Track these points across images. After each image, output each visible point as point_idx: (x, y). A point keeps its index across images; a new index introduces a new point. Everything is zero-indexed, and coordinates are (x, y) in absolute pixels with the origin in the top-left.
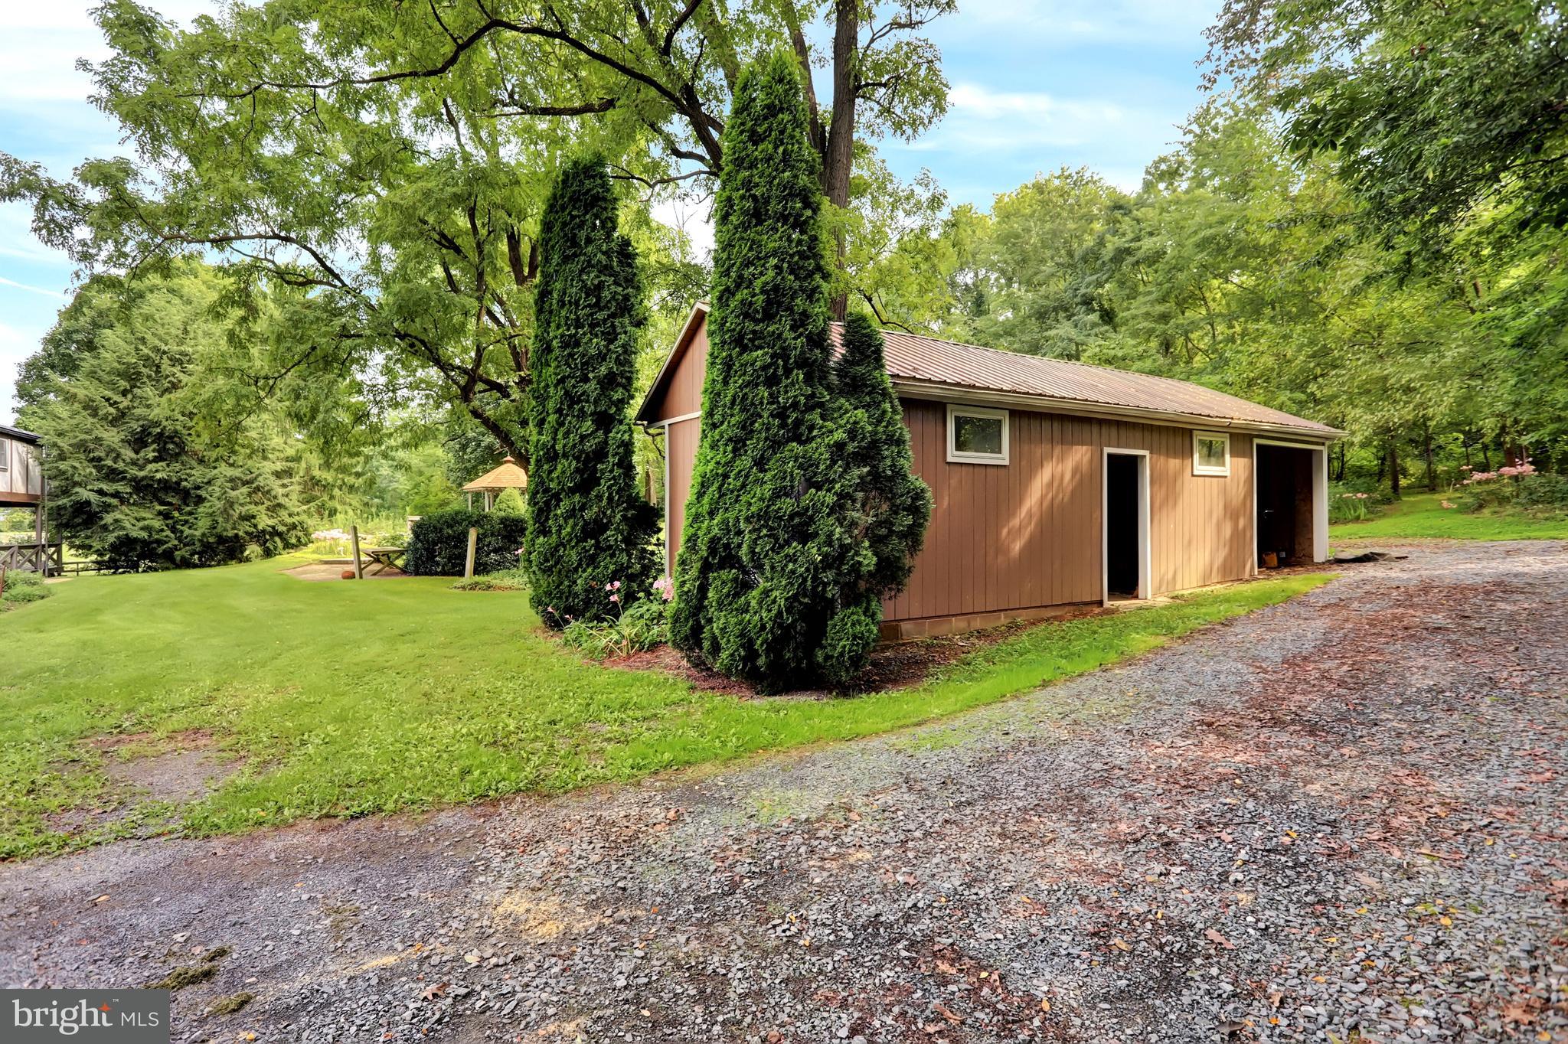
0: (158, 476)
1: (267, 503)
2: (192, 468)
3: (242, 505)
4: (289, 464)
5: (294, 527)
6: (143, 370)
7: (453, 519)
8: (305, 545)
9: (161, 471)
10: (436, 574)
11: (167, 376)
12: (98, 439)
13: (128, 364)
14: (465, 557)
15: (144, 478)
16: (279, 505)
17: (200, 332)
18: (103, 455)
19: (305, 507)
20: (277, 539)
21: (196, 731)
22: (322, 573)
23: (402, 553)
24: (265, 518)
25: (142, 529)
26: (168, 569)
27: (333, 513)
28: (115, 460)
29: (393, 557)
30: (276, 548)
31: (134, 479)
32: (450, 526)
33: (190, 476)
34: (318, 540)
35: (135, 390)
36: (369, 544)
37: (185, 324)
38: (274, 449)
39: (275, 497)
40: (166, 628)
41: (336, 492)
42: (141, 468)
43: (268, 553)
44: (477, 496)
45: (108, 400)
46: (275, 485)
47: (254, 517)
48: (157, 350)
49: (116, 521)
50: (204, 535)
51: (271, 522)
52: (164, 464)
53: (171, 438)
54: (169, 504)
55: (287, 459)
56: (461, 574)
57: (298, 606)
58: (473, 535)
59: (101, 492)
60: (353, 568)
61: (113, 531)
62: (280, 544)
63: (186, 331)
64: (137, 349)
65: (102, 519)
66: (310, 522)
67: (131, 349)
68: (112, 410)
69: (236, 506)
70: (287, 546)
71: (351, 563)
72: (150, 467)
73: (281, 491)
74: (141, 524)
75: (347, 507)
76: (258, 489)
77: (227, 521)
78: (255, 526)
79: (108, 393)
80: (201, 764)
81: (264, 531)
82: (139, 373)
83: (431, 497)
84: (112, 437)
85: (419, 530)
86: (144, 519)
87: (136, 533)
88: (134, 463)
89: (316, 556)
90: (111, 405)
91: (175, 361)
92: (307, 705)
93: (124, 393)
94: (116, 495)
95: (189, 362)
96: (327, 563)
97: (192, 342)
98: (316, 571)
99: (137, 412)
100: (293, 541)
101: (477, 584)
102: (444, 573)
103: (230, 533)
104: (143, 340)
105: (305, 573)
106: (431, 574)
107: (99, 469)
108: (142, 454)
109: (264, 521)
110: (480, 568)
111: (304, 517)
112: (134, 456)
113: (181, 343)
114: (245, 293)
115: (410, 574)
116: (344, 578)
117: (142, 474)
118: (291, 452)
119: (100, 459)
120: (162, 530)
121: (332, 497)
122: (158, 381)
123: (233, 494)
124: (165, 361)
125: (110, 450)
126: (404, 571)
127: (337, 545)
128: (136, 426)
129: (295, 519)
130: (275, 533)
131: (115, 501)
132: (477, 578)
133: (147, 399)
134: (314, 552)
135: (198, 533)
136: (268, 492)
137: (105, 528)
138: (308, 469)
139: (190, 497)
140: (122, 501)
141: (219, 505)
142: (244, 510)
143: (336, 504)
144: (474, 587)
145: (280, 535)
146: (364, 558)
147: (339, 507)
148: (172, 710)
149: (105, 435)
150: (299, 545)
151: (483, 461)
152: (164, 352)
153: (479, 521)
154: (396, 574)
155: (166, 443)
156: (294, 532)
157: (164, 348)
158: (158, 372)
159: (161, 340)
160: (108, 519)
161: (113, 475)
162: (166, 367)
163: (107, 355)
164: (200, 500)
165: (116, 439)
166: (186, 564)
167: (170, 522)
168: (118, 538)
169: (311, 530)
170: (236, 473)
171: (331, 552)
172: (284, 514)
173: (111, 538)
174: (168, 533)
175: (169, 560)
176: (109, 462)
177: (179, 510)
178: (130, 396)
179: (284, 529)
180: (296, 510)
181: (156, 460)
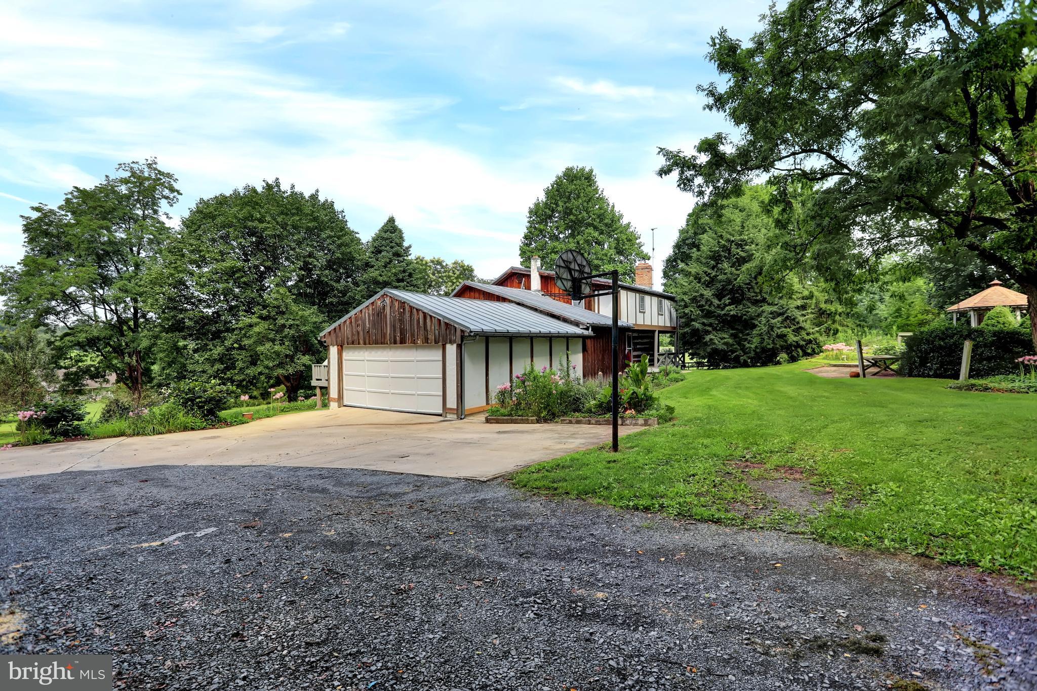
0: (732, 313)
1: (793, 327)
2: (749, 308)
3: (779, 328)
4: (805, 301)
5: (810, 342)
6: (722, 253)
7: (943, 333)
8: (818, 354)
9: (732, 310)
10: (929, 376)
11: (735, 255)
12: (702, 295)
13: (715, 251)
14: (960, 364)
15: (725, 315)
16: (801, 328)
17: (750, 226)
18: (704, 303)
19: (817, 329)
20: (799, 350)
21: (791, 468)
22: (832, 373)
23: (897, 360)
24: (792, 336)
25: (723, 344)
26: (736, 367)
27: (836, 332)
28: (710, 306)
29: (888, 362)
30: (798, 355)
31: (719, 315)
32: (943, 339)
33: (748, 312)
34: (827, 350)
35: (720, 265)
36: (869, 353)
37: (743, 222)
38: (797, 292)
39: (798, 323)
40: (750, 402)
41: (837, 318)
42: (723, 309)
43: (793, 359)
44: (963, 314)
45: (705, 273)
46: (797, 314)
47: (785, 336)
48: (728, 240)
49: (711, 340)
50: (756, 347)
51: (795, 339)
52: (734, 306)
53: (737, 290)
54: (737, 329)
55: (803, 298)
56: (956, 376)
57: (826, 394)
58: (968, 346)
59: (704, 324)
60: (859, 370)
61: (709, 346)
62: (801, 353)
63: (743, 227)
64: (719, 242)
65: (704, 338)
66: (821, 339)
67: (716, 242)
68: (707, 278)
69: (775, 329)
70: (806, 354)
71: (857, 366)
72: (727, 308)
73: (801, 319)
74: (722, 341)
75: (845, 328)
76: (787, 318)
77: (769, 338)
78: (786, 342)
79: (706, 269)
80: (802, 491)
81: (791, 345)
82: (720, 256)
83: (911, 318)
84: (708, 293)
85: (910, 343)
86: (724, 338)
87: (721, 347)
88: (719, 306)
89: (826, 361)
90: (707, 276)
91: (739, 245)
92: (865, 464)
93: (713, 268)
94: (710, 325)
95: (746, 245)
96: (835, 366)
97: (747, 232)
98: (828, 372)
99: (720, 277)
100: (809, 351)
101: (973, 385)
102: (936, 376)
103: (770, 346)
104: (721, 236)
105: (821, 372)
106: (923, 376)
107: (702, 311)
108: (723, 301)
109: (792, 338)
110: (975, 373)
111: (817, 335)
112: (719, 303)
113: (741, 234)
114: (784, 193)
115: (904, 375)
116: (852, 376)
117: (723, 312)
118: (806, 293)
119: (703, 306)
120: (734, 345)
121: (834, 322)
122: (729, 259)
123: (773, 321)
124: (733, 246)
125: (707, 300)
126: (899, 373)
127: (841, 354)
128: (719, 285)
129: (811, 337)
130: (798, 346)
131: (710, 329)
132: (972, 381)
133: (725, 270)
134: (824, 359)
135: (753, 346)
136: (794, 319)
137: (706, 344)
138: (817, 304)
139: (749, 324)
140: (715, 329)
141: (765, 329)
142: (779, 331)
143: (837, 326)
144: (971, 387)
145: (801, 347)
146: (866, 363)
147: (840, 328)
148: (771, 452)
149: (705, 293)
150: (813, 354)
151: (964, 287)
152: (733, 241)
153: (970, 334)
154: (892, 375)
155: (734, 294)
156: (810, 345)
157: (732, 239)
158: (729, 253)
159: (730, 235)
160: (707, 338)
161: (708, 314)
162: (734, 249)
163: (704, 248)
164: (755, 326)
165: (710, 294)
166: (745, 365)
167: (737, 340)
168: (712, 349)
169: (822, 344)
170: (775, 309)
171: (837, 358)
172: (803, 333)
173: (709, 349)
174: (736, 346)
175: (738, 363)
176: (707, 307)
177: (742, 333)
178: (716, 269)
179: (804, 343)
180: (811, 331)
181: (730, 304)
